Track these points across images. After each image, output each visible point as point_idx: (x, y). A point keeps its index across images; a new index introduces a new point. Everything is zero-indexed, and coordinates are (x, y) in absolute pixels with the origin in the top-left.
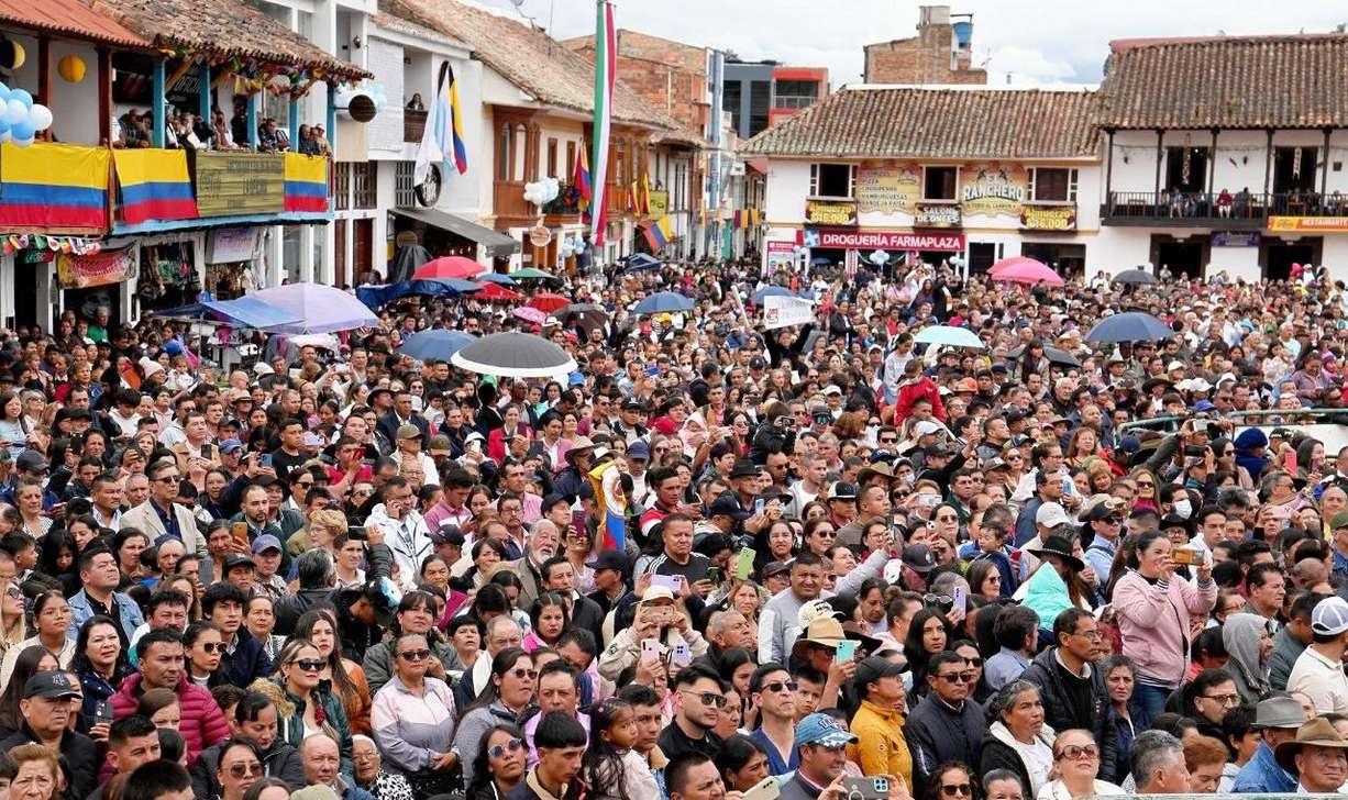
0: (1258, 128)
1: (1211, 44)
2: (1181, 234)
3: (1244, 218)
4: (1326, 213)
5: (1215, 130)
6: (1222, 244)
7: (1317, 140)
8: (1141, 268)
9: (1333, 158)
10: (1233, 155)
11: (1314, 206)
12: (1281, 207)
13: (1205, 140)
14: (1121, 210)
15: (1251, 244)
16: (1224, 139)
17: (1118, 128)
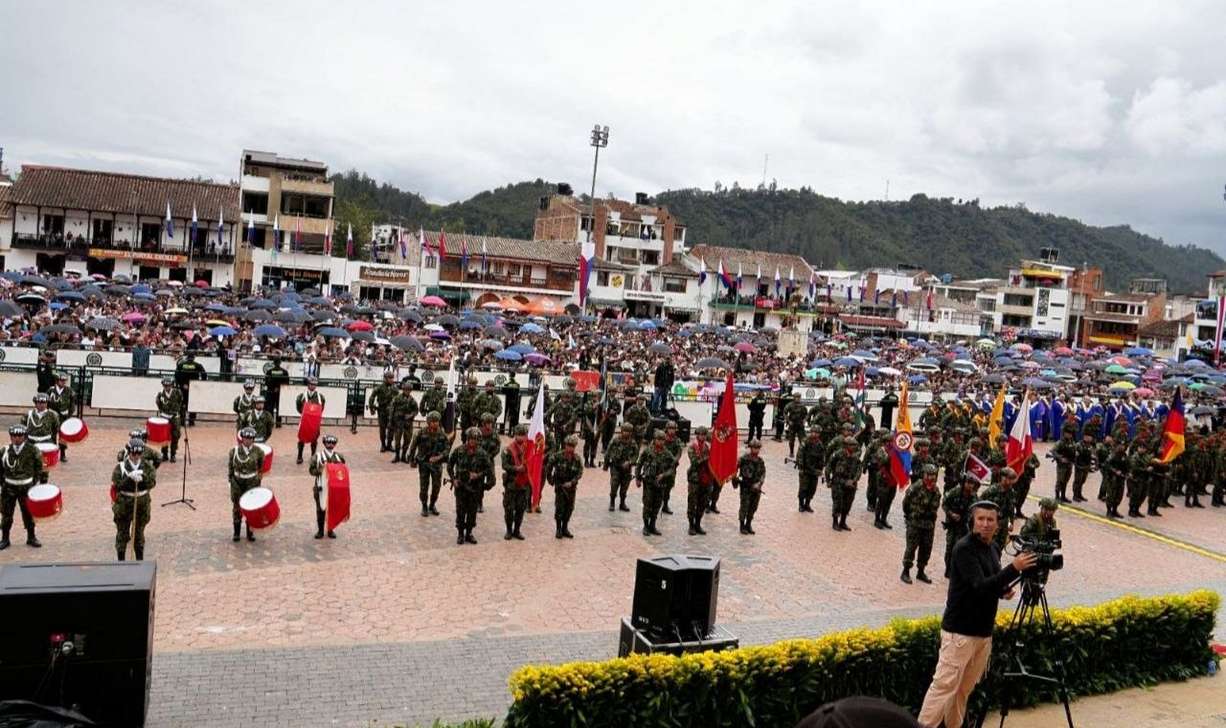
0: (83, 210)
1: (69, 171)
2: (52, 254)
3: (80, 249)
4: (115, 248)
5: (65, 209)
6: (70, 260)
7: (109, 217)
8: (32, 268)
9: (117, 225)
10: (75, 220)
11: (109, 246)
12: (95, 245)
13: (60, 213)
14: (21, 241)
15: (83, 260)
16: (69, 214)
17: (18, 204)
